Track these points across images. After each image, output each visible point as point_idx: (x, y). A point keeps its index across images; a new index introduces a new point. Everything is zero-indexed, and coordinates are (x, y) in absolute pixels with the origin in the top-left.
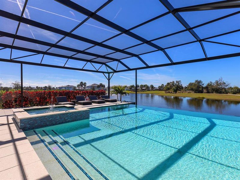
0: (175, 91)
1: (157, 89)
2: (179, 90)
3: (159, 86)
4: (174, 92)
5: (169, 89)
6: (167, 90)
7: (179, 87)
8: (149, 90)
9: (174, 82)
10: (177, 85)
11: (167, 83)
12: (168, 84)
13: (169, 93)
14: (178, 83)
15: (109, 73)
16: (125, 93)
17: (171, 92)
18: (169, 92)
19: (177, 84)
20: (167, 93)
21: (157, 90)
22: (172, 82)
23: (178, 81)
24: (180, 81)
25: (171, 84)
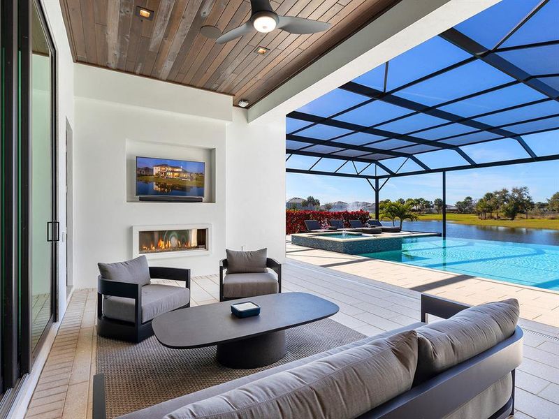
0: (512, 214)
1: (451, 208)
2: (522, 212)
3: (458, 203)
4: (506, 215)
5: (490, 209)
6: (485, 212)
7: (522, 204)
8: (430, 212)
9: (505, 191)
10: (516, 200)
11: (486, 193)
12: (489, 196)
13: (492, 220)
14: (519, 194)
15: (377, 178)
16: (409, 216)
17: (496, 216)
18: (492, 217)
19: (516, 195)
20: (485, 219)
21: (453, 211)
22: (500, 190)
23: (518, 188)
24: (525, 188)
25: (497, 195)
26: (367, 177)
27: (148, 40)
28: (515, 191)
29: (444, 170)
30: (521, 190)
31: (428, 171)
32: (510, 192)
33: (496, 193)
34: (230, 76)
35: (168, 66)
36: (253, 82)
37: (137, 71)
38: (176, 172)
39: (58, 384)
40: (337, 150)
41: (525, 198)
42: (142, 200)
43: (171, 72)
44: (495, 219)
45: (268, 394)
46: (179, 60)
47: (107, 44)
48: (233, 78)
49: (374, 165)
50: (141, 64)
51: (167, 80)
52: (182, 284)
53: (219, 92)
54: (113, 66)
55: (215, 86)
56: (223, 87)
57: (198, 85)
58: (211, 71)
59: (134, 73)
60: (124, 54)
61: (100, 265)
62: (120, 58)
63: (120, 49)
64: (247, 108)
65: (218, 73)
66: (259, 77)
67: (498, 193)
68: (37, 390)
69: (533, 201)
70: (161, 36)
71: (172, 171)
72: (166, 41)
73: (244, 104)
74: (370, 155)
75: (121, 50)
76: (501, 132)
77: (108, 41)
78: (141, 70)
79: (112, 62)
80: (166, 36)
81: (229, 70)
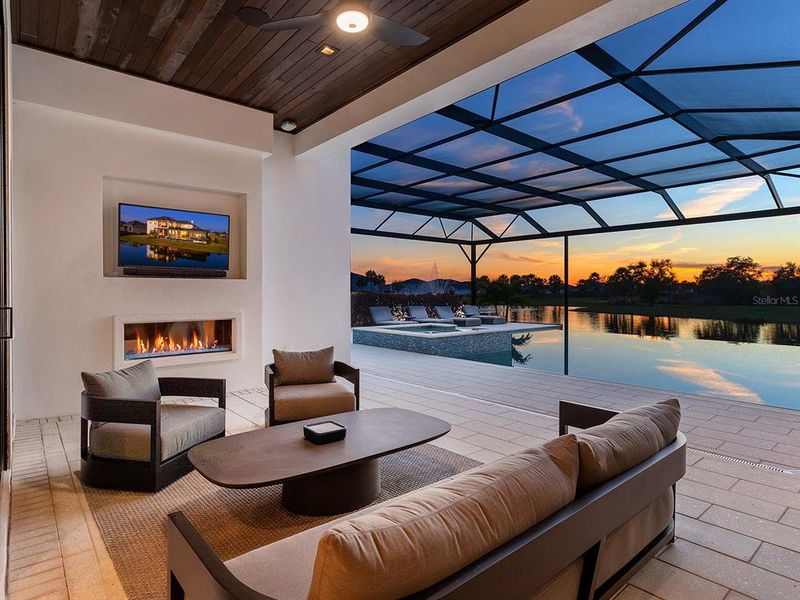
7: (664, 284)
10: (656, 277)
11: (617, 268)
12: (621, 271)
14: (660, 269)
15: (473, 244)
21: (574, 294)
22: (635, 264)
23: (659, 261)
24: (667, 261)
25: (632, 271)
26: (460, 242)
27: (151, 20)
28: (655, 264)
29: (566, 234)
30: (663, 264)
31: (545, 235)
32: (649, 267)
33: (631, 267)
34: (272, 83)
35: (175, 61)
36: (307, 95)
37: (123, 66)
38: (182, 229)
39: (44, 558)
40: (418, 201)
41: (668, 275)
42: (128, 273)
43: (179, 70)
44: (629, 304)
45: (427, 508)
46: (195, 55)
47: (78, 20)
48: (278, 87)
49: (469, 224)
50: (130, 55)
51: (171, 83)
52: (213, 402)
53: (253, 107)
54: (81, 54)
55: (248, 97)
56: (260, 99)
57: (219, 94)
58: (243, 74)
59: (116, 68)
60: (105, 37)
61: (84, 376)
62: (96, 45)
63: (100, 29)
64: (294, 132)
65: (255, 77)
66: (318, 87)
67: (633, 268)
68: (10, 569)
69: (677, 279)
70: (172, 16)
71: (177, 229)
72: (179, 24)
73: (289, 127)
74: (465, 209)
75: (101, 31)
76: (641, 183)
77: (81, 16)
78: (128, 64)
79: (81, 47)
80: (180, 16)
81: (274, 75)
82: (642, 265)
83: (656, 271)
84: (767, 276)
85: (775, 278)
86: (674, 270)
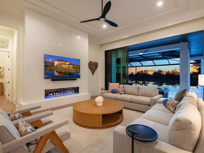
7: (146, 75)
11: (137, 72)
15: (118, 68)
28: (145, 71)
29: (136, 67)
30: (146, 71)
31: (132, 67)
32: (144, 72)
33: (140, 71)
41: (147, 73)
44: (140, 79)
67: (141, 72)
69: (149, 74)
82: (142, 71)
83: (145, 72)
84: (165, 73)
85: (166, 74)
86: (148, 72)
